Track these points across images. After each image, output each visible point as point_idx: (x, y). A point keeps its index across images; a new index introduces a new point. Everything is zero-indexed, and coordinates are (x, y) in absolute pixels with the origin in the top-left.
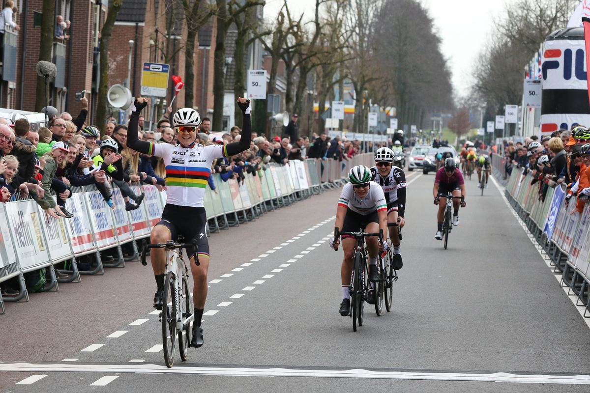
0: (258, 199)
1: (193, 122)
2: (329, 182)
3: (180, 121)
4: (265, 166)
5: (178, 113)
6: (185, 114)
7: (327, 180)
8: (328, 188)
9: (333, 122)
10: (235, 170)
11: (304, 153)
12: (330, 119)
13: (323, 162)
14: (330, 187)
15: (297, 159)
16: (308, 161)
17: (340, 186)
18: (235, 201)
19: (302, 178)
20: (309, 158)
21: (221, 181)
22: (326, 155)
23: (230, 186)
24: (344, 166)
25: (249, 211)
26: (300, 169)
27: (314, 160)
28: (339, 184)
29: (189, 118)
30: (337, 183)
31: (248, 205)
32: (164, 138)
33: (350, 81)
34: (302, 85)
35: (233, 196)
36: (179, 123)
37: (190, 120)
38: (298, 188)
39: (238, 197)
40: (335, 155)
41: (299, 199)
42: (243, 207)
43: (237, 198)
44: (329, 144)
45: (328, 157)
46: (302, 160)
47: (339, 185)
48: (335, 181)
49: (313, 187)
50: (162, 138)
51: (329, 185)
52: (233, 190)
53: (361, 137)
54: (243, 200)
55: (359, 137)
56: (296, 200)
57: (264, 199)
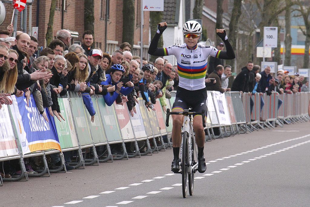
0: (159, 131)
1: (196, 31)
2: (261, 120)
3: (187, 29)
4: (169, 93)
5: (187, 24)
6: (191, 25)
7: (258, 118)
8: (260, 128)
9: (265, 51)
10: (123, 92)
11: (225, 84)
12: (262, 48)
13: (253, 97)
14: (262, 127)
15: (216, 90)
16: (231, 93)
17: (276, 126)
18: (124, 130)
19: (222, 112)
20: (232, 90)
21: (105, 106)
22: (256, 88)
23: (117, 112)
24: (280, 103)
25: (142, 143)
26: (220, 102)
27: (239, 94)
28: (274, 123)
29: (194, 28)
30: (271, 122)
31: (142, 135)
32: (18, 46)
33: (300, 13)
34: (237, 13)
35: (121, 124)
36: (186, 31)
37: (195, 30)
38: (217, 123)
39: (128, 125)
40: (267, 89)
41: (218, 137)
42: (135, 138)
43: (126, 127)
44: (259, 75)
45: (258, 91)
46: (222, 91)
47: (274, 125)
48: (268, 120)
49: (239, 125)
50: (16, 45)
51: (261, 124)
52: (121, 117)
53: (305, 73)
54: (135, 130)
55: (303, 73)
56: (213, 138)
57: (167, 132)
